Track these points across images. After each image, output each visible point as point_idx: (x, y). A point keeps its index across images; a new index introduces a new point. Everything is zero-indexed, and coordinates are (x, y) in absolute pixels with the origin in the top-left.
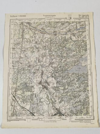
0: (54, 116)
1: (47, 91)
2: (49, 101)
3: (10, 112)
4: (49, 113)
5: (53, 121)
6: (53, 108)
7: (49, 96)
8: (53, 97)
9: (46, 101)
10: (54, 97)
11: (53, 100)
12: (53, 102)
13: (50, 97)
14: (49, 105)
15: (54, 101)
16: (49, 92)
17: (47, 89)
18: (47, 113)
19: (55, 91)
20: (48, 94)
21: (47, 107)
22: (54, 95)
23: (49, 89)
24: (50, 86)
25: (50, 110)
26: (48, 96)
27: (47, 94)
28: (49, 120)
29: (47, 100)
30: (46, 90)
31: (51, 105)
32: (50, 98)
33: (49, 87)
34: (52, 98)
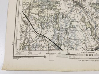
0: (95, 50)
1: (81, 9)
2: (86, 26)
3: (18, 42)
4: (87, 46)
5: (95, 60)
6: (94, 37)
7: (86, 17)
8: (92, 19)
9: (81, 26)
10: (94, 20)
11: (92, 23)
12: (92, 27)
13: (87, 19)
14: (86, 32)
15: (94, 26)
16: (85, 11)
17: (81, 7)
18: (83, 46)
19: (94, 10)
20: (84, 15)
21: (83, 36)
22: (94, 16)
23: (84, 6)
24: (86, 2)
25: (87, 40)
26: (83, 17)
27: (81, 13)
28: (87, 57)
29: (83, 24)
30: (79, 8)
31: (90, 32)
32: (87, 21)
33: (84, 3)
34: (90, 20)
